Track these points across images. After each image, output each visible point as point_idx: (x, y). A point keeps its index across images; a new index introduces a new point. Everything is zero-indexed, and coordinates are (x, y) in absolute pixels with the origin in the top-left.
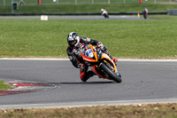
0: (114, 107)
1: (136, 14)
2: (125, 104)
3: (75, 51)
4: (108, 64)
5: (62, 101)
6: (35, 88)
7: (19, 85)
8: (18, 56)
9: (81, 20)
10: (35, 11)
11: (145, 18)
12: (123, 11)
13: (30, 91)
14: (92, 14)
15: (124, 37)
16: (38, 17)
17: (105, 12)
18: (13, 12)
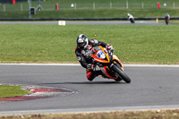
1: (155, 19)
5: (80, 107)
6: (52, 93)
7: (36, 90)
8: (35, 61)
9: (100, 25)
10: (53, 16)
11: (167, 23)
12: (141, 16)
13: (47, 97)
14: (109, 20)
15: (143, 42)
16: (55, 22)
17: (131, 17)
18: (30, 17)
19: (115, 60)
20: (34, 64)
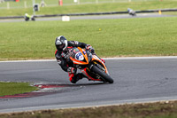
0: (141, 105)
2: (152, 102)
3: (63, 54)
4: (100, 66)
15: (147, 35)
16: (59, 18)
19: (95, 61)
20: (40, 60)
